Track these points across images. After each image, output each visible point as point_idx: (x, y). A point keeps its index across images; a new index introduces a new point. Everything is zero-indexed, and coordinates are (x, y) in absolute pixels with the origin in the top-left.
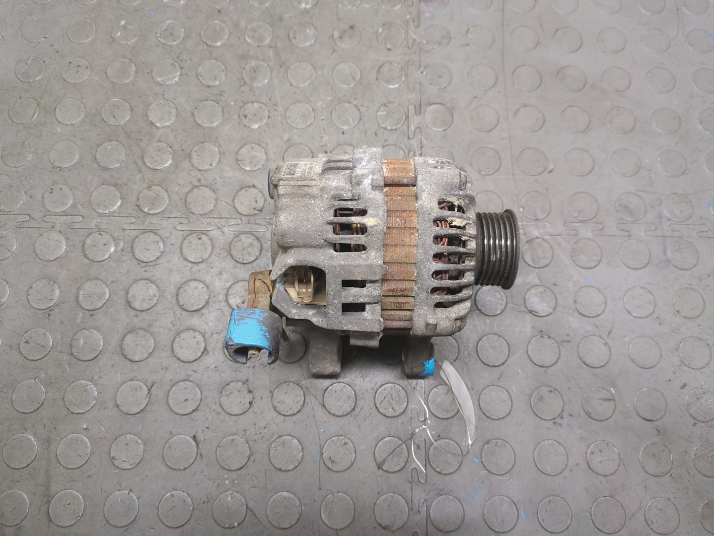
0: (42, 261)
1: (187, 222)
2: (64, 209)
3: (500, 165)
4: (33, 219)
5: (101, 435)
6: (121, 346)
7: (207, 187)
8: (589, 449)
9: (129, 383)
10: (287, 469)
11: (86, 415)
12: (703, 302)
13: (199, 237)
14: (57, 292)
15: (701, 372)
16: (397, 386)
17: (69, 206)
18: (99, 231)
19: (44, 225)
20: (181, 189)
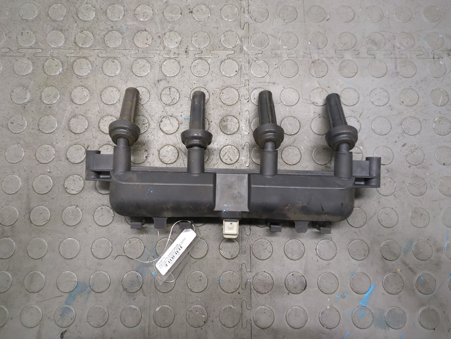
0: (19, 76)
1: (105, 52)
2: (30, 45)
3: (297, 16)
4: (12, 51)
5: (59, 175)
6: (68, 125)
7: (117, 31)
9: (74, 146)
11: (50, 164)
12: (418, 96)
13: (113, 61)
14: (29, 94)
15: (415, 137)
16: (233, 147)
17: (33, 43)
18: (52, 58)
19: (18, 54)
20: (101, 32)
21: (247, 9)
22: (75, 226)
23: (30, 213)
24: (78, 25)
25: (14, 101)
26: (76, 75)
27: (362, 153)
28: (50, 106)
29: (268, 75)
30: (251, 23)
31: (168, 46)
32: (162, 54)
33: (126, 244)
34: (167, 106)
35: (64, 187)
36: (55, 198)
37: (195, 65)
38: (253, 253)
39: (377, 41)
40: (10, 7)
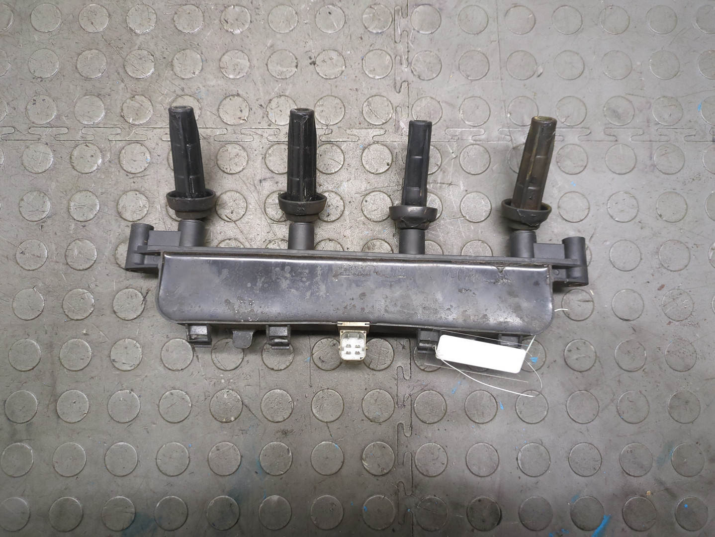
0: (31, 174)
2: (48, 121)
3: (489, 69)
4: (18, 131)
5: (101, 339)
6: (114, 255)
7: (190, 96)
8: (567, 347)
9: (124, 291)
10: (279, 369)
11: (86, 321)
12: (685, 206)
14: (48, 204)
15: (680, 275)
17: (53, 117)
18: (86, 143)
19: (29, 137)
20: (164, 98)
21: (407, 57)
22: (130, 423)
23: (56, 401)
24: (125, 86)
25: (24, 216)
26: (125, 172)
27: (593, 301)
28: (84, 223)
29: (441, 170)
30: (413, 81)
31: (276, 121)
32: (265, 135)
33: (212, 452)
34: (275, 222)
35: (110, 359)
36: (95, 377)
37: (321, 154)
38: (416, 466)
39: (620, 111)
40: (12, 56)
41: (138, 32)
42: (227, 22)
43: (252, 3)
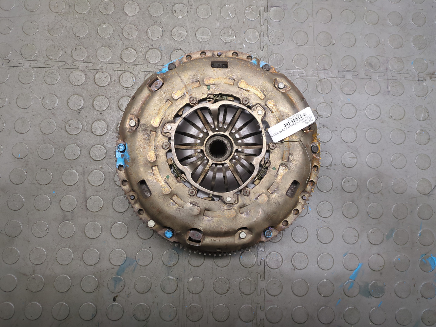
21: (267, 33)
22: (123, 213)
23: (86, 201)
24: (123, 42)
25: (70, 107)
26: (122, 87)
27: (357, 158)
28: (101, 112)
30: (269, 45)
35: (114, 181)
36: (106, 189)
39: (373, 64)
40: (64, 25)
41: (129, 15)
42: (176, 12)
43: (188, 2)
